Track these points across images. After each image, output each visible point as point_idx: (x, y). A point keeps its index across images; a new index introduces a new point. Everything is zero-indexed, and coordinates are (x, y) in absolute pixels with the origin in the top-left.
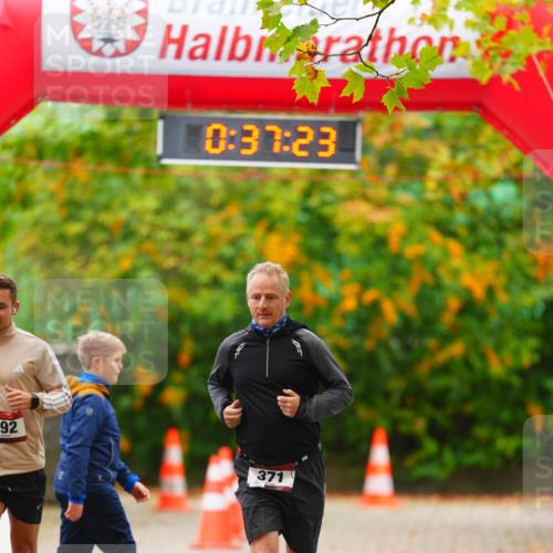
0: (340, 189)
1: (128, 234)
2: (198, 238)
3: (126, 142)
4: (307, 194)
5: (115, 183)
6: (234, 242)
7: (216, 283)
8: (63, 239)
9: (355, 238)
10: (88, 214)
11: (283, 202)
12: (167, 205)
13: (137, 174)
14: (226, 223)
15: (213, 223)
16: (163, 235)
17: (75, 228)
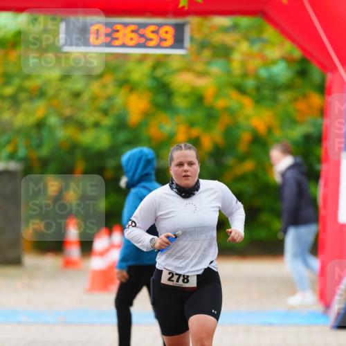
0: (175, 64)
1: (40, 93)
2: (86, 97)
4: (155, 68)
6: (110, 98)
7: (97, 125)
9: (186, 96)
10: (17, 82)
11: (139, 73)
14: (104, 86)
15: (95, 87)
17: (9, 91)
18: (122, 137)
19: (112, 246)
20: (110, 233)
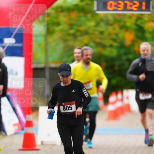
0: (146, 19)
1: (86, 33)
2: (106, 33)
3: (86, 7)
4: (137, 20)
5: (83, 18)
6: (116, 34)
7: (111, 46)
8: (69, 35)
9: (151, 33)
10: (75, 27)
11: (130, 23)
12: (98, 24)
13: (89, 16)
14: (114, 29)
15: (110, 29)
16: (96, 33)
17: (72, 31)
18: (122, 51)
19: (117, 100)
20: (117, 94)
